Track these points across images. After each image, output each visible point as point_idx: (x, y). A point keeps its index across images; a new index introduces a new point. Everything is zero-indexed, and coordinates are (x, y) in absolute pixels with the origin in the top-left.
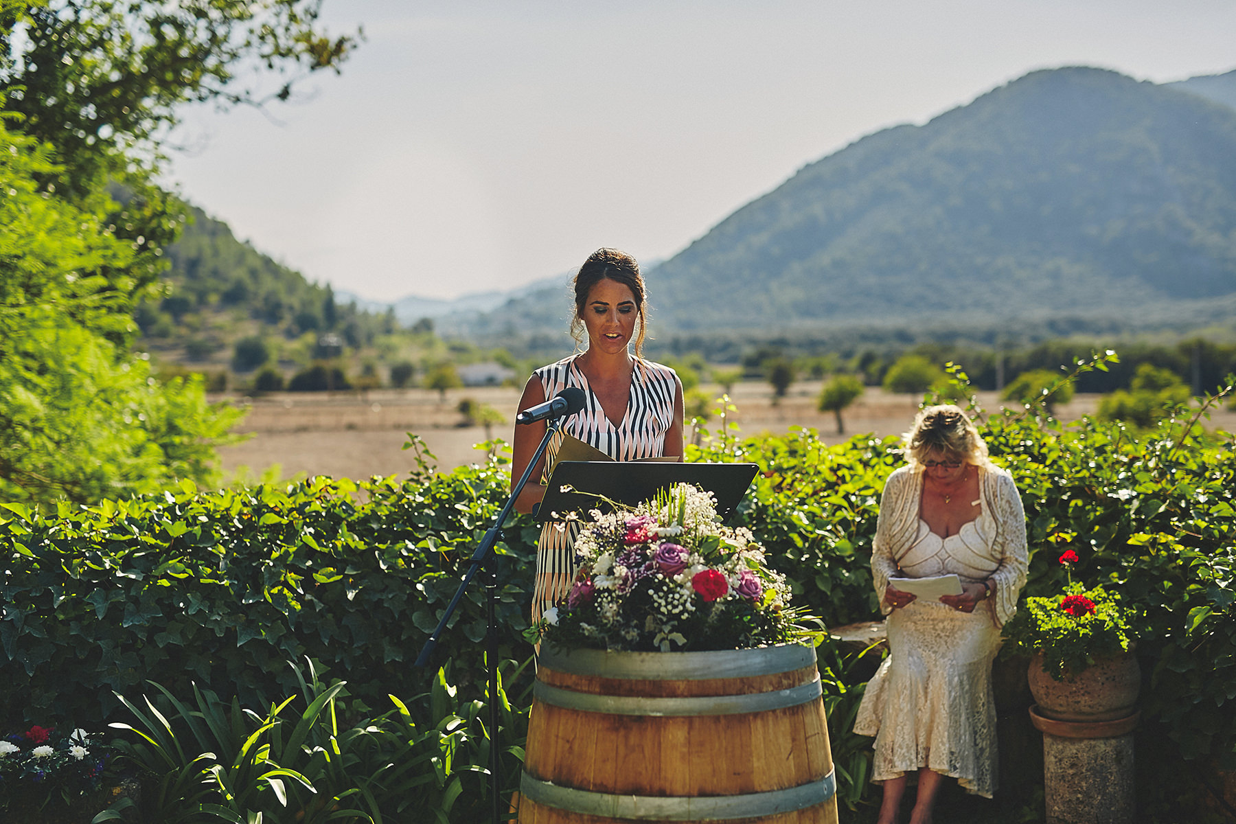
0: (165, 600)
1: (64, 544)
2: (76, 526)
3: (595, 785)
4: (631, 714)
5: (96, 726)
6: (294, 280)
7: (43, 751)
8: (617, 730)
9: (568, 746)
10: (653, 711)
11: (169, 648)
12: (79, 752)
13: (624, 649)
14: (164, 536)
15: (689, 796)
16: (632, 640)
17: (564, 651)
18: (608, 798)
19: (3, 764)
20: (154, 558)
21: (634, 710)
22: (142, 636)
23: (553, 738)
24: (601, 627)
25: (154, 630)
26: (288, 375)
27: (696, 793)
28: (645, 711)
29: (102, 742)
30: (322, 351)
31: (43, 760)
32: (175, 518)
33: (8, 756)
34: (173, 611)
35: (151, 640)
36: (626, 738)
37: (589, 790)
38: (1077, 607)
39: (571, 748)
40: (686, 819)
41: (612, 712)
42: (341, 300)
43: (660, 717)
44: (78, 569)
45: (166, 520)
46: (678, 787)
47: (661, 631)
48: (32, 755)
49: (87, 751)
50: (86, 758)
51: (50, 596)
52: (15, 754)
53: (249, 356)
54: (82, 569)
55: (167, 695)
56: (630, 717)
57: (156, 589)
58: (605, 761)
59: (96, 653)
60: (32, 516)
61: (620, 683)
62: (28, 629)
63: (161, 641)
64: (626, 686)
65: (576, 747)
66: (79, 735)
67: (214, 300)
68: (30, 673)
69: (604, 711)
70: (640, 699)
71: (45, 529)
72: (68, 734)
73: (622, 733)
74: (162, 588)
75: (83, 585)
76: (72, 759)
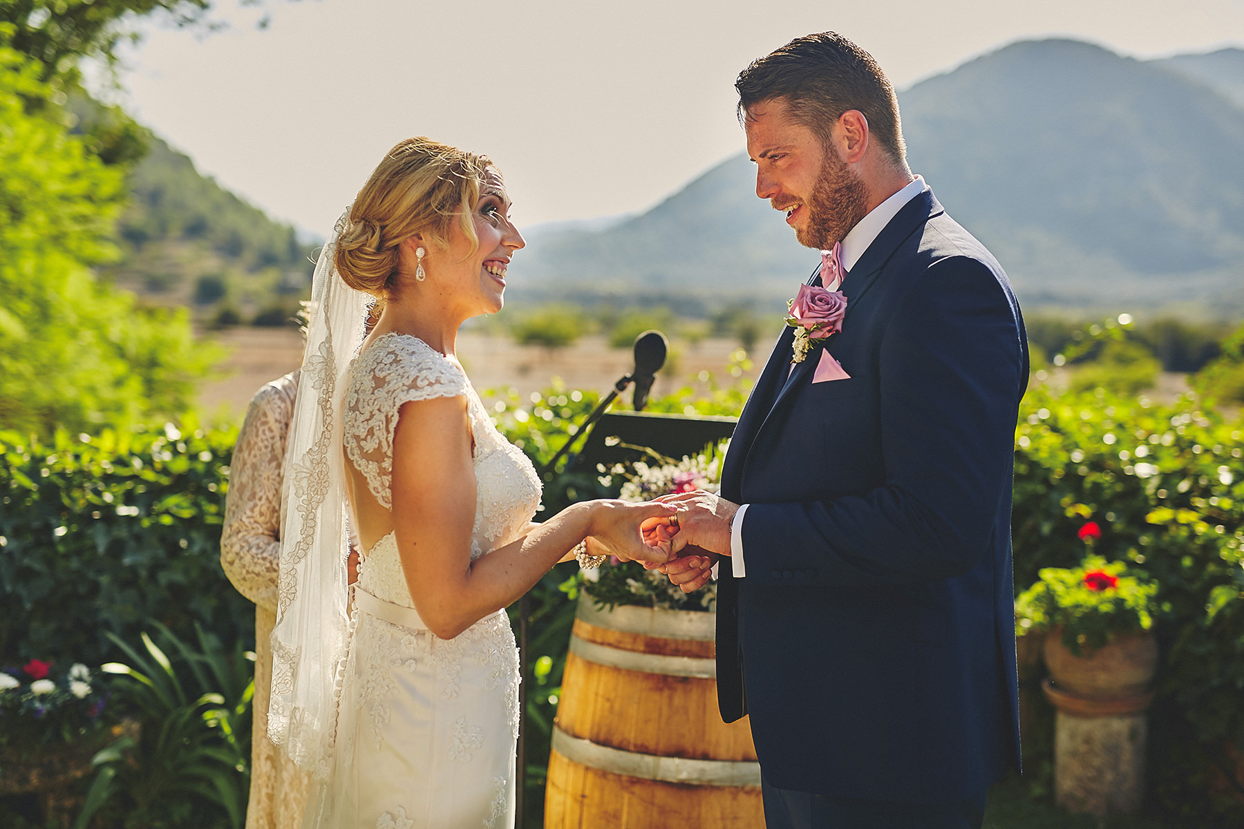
0: (167, 538)
1: (62, 474)
2: (77, 457)
3: (635, 746)
4: (676, 674)
5: (94, 666)
7: (43, 686)
8: (661, 690)
9: (608, 705)
10: (699, 672)
11: (173, 587)
12: (80, 689)
13: (672, 608)
14: (165, 471)
15: (733, 760)
16: (679, 600)
17: (608, 606)
18: (649, 759)
19: (3, 699)
20: (156, 492)
21: (679, 671)
22: (143, 573)
23: (592, 697)
24: (649, 584)
25: (156, 568)
26: (248, 311)
27: (740, 757)
28: (691, 672)
29: (101, 681)
30: (284, 289)
31: (43, 697)
32: (176, 453)
33: (8, 691)
34: (175, 550)
35: (152, 576)
36: (671, 698)
37: (628, 751)
38: (1099, 582)
39: (611, 707)
40: (729, 784)
41: (657, 672)
43: (706, 679)
44: (82, 498)
45: (167, 456)
46: (722, 752)
47: (709, 590)
48: (30, 691)
49: (89, 688)
50: (88, 696)
51: (50, 529)
52: (14, 690)
53: (209, 291)
54: (82, 502)
55: (167, 634)
56: (674, 677)
57: (157, 526)
58: (647, 721)
59: (95, 588)
60: (29, 445)
61: (666, 642)
62: (27, 561)
63: (163, 578)
64: (673, 646)
65: (617, 707)
66: (80, 672)
67: (175, 231)
68: (28, 606)
69: (648, 671)
70: (686, 660)
71: (43, 459)
72: (67, 670)
73: (666, 693)
74: (164, 526)
75: (84, 519)
76: (73, 696)
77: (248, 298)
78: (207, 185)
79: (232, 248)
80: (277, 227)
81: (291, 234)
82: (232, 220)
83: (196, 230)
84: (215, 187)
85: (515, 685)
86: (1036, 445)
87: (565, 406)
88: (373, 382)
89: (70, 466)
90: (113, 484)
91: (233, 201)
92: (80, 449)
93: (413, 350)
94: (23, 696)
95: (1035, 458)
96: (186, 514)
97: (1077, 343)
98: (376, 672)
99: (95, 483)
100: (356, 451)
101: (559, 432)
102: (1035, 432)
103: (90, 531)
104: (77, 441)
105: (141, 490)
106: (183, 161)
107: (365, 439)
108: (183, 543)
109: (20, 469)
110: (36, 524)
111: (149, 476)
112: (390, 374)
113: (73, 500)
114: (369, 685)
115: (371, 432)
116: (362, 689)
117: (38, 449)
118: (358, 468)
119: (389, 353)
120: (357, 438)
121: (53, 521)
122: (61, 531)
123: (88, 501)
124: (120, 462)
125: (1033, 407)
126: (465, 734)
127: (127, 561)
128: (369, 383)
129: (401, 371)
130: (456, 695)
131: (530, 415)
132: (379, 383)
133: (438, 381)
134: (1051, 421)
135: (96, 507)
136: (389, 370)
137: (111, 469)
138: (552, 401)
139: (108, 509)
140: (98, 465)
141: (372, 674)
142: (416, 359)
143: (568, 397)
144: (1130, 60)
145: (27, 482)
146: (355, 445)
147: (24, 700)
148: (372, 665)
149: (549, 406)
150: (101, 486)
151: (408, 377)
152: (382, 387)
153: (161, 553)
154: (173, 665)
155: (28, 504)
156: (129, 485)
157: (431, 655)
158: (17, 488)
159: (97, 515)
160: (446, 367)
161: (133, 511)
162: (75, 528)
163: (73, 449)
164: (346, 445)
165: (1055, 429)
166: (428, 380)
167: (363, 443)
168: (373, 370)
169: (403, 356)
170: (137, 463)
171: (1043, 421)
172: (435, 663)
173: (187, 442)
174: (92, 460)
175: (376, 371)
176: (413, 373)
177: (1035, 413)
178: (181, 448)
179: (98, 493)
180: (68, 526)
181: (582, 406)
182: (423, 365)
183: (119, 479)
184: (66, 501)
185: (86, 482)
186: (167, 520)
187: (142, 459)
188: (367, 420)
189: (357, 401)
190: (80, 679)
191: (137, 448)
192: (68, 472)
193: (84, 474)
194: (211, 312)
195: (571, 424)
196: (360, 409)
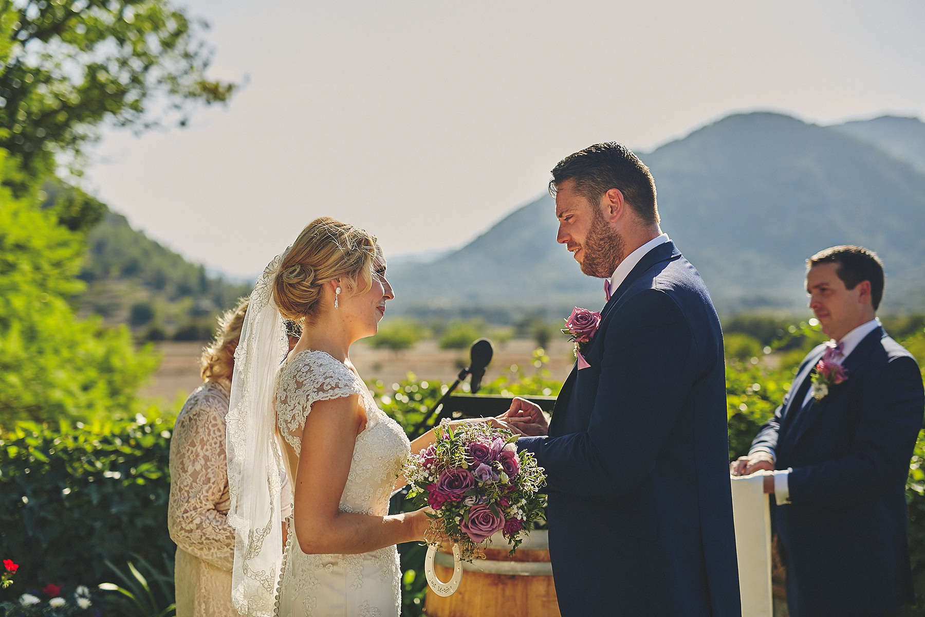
0: (140, 493)
1: (65, 450)
2: (76, 439)
4: (507, 573)
5: (93, 586)
6: (176, 259)
7: (57, 602)
8: (496, 585)
9: (460, 597)
10: (522, 572)
11: (146, 529)
12: (84, 603)
14: (138, 446)
19: (32, 611)
20: (133, 461)
21: (509, 571)
22: (125, 519)
25: (134, 515)
26: (170, 330)
28: (517, 571)
29: (98, 596)
30: (197, 313)
31: (58, 609)
32: (144, 433)
33: (33, 606)
34: (146, 502)
35: (131, 522)
36: (503, 590)
39: (463, 598)
41: (493, 572)
42: (211, 275)
43: (528, 576)
44: (80, 468)
45: (139, 435)
48: (49, 605)
49: (90, 602)
50: (89, 607)
51: (59, 490)
52: (38, 604)
53: (141, 315)
54: (80, 470)
55: (143, 562)
56: (505, 576)
57: (134, 485)
58: (487, 607)
59: (91, 531)
60: (42, 431)
61: (499, 552)
62: (43, 514)
63: (139, 522)
64: (504, 554)
65: (466, 598)
66: (83, 591)
67: (115, 272)
68: (44, 546)
69: (487, 572)
70: (513, 563)
71: (52, 440)
72: (74, 590)
73: (500, 586)
74: (139, 485)
75: (82, 482)
76: (79, 608)
77: (169, 320)
78: (139, 237)
79: (158, 283)
80: (191, 266)
81: (201, 271)
82: (156, 262)
83: (131, 270)
84: (144, 238)
85: (399, 579)
86: (751, 410)
87: (417, 392)
88: (295, 385)
89: (70, 444)
90: (102, 458)
91: (157, 247)
92: (77, 433)
93: (321, 363)
94: (44, 609)
95: (751, 419)
96: (154, 476)
97: (780, 338)
98: (305, 573)
99: (89, 457)
100: (286, 430)
101: (414, 411)
102: (750, 400)
103: (86, 491)
104: (75, 428)
105: (121, 460)
106: (121, 220)
107: (290, 423)
108: (152, 497)
109: (36, 448)
110: (49, 487)
111: (127, 450)
112: (306, 380)
113: (75, 469)
114: (301, 582)
115: (294, 417)
116: (296, 586)
117: (48, 434)
118: (288, 442)
119: (305, 365)
120: (286, 421)
121: (61, 484)
122: (67, 491)
123: (85, 469)
124: (105, 441)
125: (749, 383)
126: (367, 613)
127: (114, 510)
128: (293, 386)
129: (313, 378)
130: (360, 586)
131: (392, 399)
132: (299, 385)
133: (337, 386)
134: (761, 392)
135: (90, 474)
136: (305, 377)
137: (99, 447)
138: (408, 389)
139: (99, 474)
140: (90, 444)
141: (302, 575)
142: (323, 369)
143: (419, 386)
144: (814, 126)
145: (41, 457)
146: (285, 426)
147: (45, 611)
148: (302, 569)
149: (406, 392)
150: (93, 459)
151: (317, 383)
152: (300, 388)
153: (138, 503)
154: (149, 584)
155: (43, 473)
156: (113, 457)
157: (343, 560)
158: (34, 462)
159: (91, 479)
160: (342, 375)
161: (117, 475)
162: (76, 489)
163: (72, 433)
164: (280, 427)
165: (764, 397)
166: (331, 385)
167: (289, 425)
168: (295, 376)
169: (314, 367)
170: (118, 442)
171: (756, 392)
172: (346, 565)
173: (152, 425)
174: (86, 441)
175: (297, 376)
176: (321, 380)
177: (751, 387)
178: (148, 429)
179: (92, 464)
180: (71, 488)
181: (429, 391)
182: (327, 374)
183: (105, 454)
184: (69, 470)
185: (82, 456)
186: (140, 481)
187: (121, 439)
188: (292, 410)
189: (286, 397)
190: (83, 596)
191: (117, 431)
192: (69, 449)
193: (81, 451)
194: (143, 331)
195: (421, 405)
196: (289, 402)
